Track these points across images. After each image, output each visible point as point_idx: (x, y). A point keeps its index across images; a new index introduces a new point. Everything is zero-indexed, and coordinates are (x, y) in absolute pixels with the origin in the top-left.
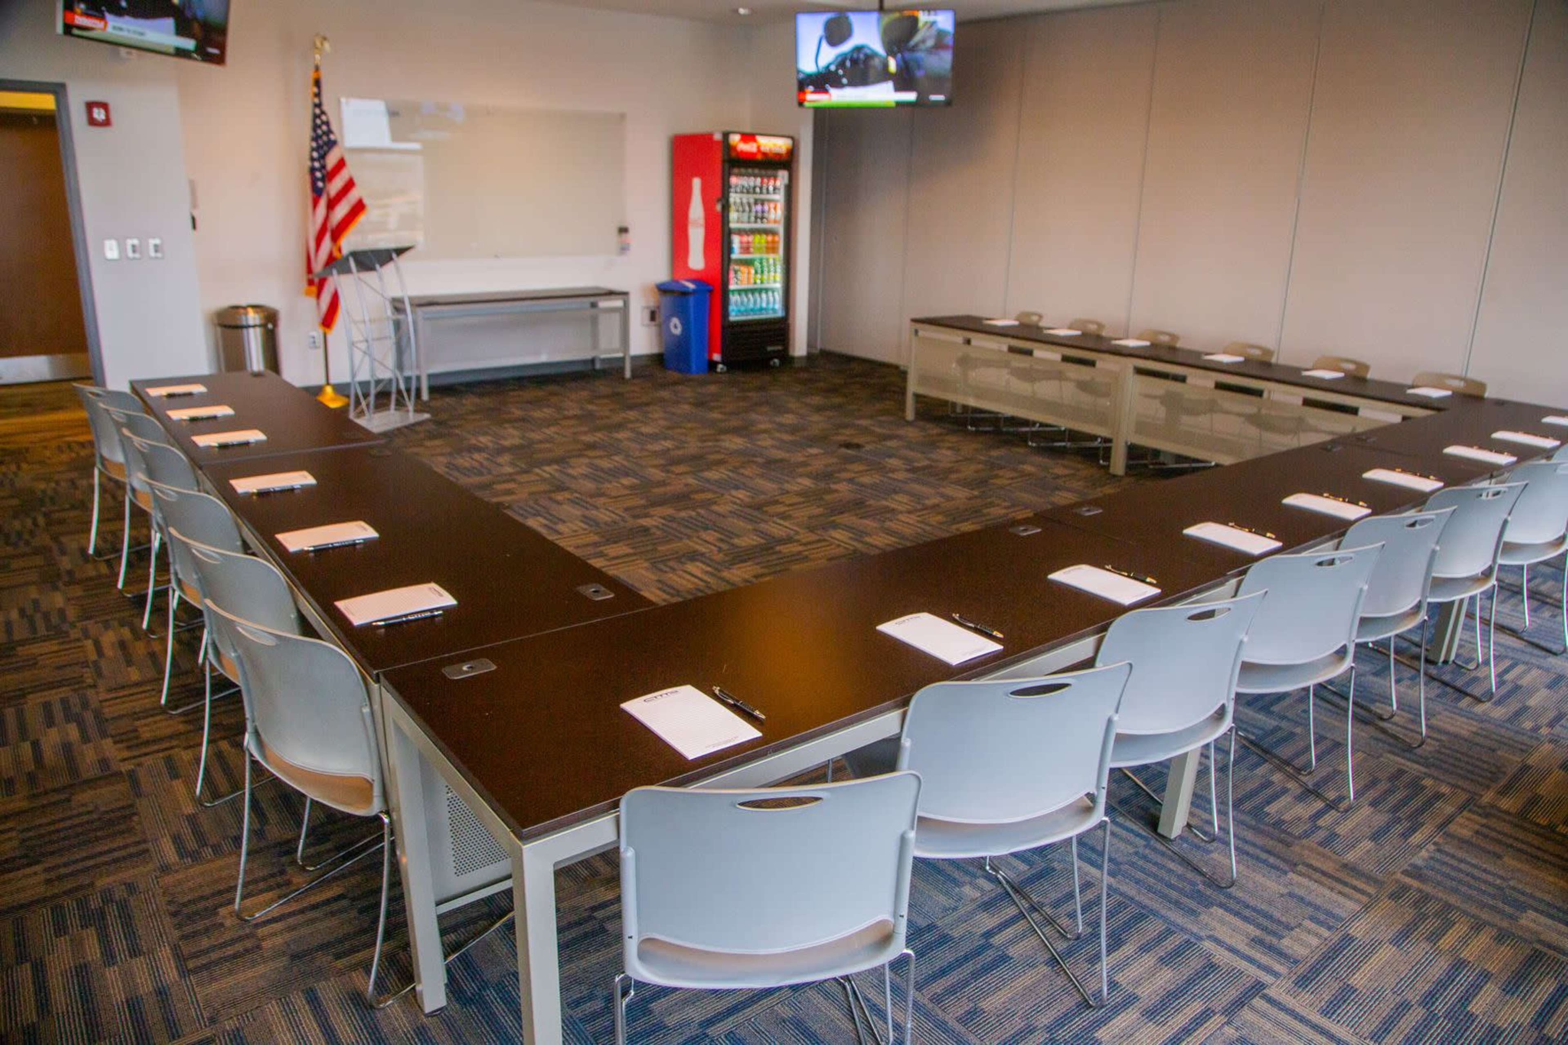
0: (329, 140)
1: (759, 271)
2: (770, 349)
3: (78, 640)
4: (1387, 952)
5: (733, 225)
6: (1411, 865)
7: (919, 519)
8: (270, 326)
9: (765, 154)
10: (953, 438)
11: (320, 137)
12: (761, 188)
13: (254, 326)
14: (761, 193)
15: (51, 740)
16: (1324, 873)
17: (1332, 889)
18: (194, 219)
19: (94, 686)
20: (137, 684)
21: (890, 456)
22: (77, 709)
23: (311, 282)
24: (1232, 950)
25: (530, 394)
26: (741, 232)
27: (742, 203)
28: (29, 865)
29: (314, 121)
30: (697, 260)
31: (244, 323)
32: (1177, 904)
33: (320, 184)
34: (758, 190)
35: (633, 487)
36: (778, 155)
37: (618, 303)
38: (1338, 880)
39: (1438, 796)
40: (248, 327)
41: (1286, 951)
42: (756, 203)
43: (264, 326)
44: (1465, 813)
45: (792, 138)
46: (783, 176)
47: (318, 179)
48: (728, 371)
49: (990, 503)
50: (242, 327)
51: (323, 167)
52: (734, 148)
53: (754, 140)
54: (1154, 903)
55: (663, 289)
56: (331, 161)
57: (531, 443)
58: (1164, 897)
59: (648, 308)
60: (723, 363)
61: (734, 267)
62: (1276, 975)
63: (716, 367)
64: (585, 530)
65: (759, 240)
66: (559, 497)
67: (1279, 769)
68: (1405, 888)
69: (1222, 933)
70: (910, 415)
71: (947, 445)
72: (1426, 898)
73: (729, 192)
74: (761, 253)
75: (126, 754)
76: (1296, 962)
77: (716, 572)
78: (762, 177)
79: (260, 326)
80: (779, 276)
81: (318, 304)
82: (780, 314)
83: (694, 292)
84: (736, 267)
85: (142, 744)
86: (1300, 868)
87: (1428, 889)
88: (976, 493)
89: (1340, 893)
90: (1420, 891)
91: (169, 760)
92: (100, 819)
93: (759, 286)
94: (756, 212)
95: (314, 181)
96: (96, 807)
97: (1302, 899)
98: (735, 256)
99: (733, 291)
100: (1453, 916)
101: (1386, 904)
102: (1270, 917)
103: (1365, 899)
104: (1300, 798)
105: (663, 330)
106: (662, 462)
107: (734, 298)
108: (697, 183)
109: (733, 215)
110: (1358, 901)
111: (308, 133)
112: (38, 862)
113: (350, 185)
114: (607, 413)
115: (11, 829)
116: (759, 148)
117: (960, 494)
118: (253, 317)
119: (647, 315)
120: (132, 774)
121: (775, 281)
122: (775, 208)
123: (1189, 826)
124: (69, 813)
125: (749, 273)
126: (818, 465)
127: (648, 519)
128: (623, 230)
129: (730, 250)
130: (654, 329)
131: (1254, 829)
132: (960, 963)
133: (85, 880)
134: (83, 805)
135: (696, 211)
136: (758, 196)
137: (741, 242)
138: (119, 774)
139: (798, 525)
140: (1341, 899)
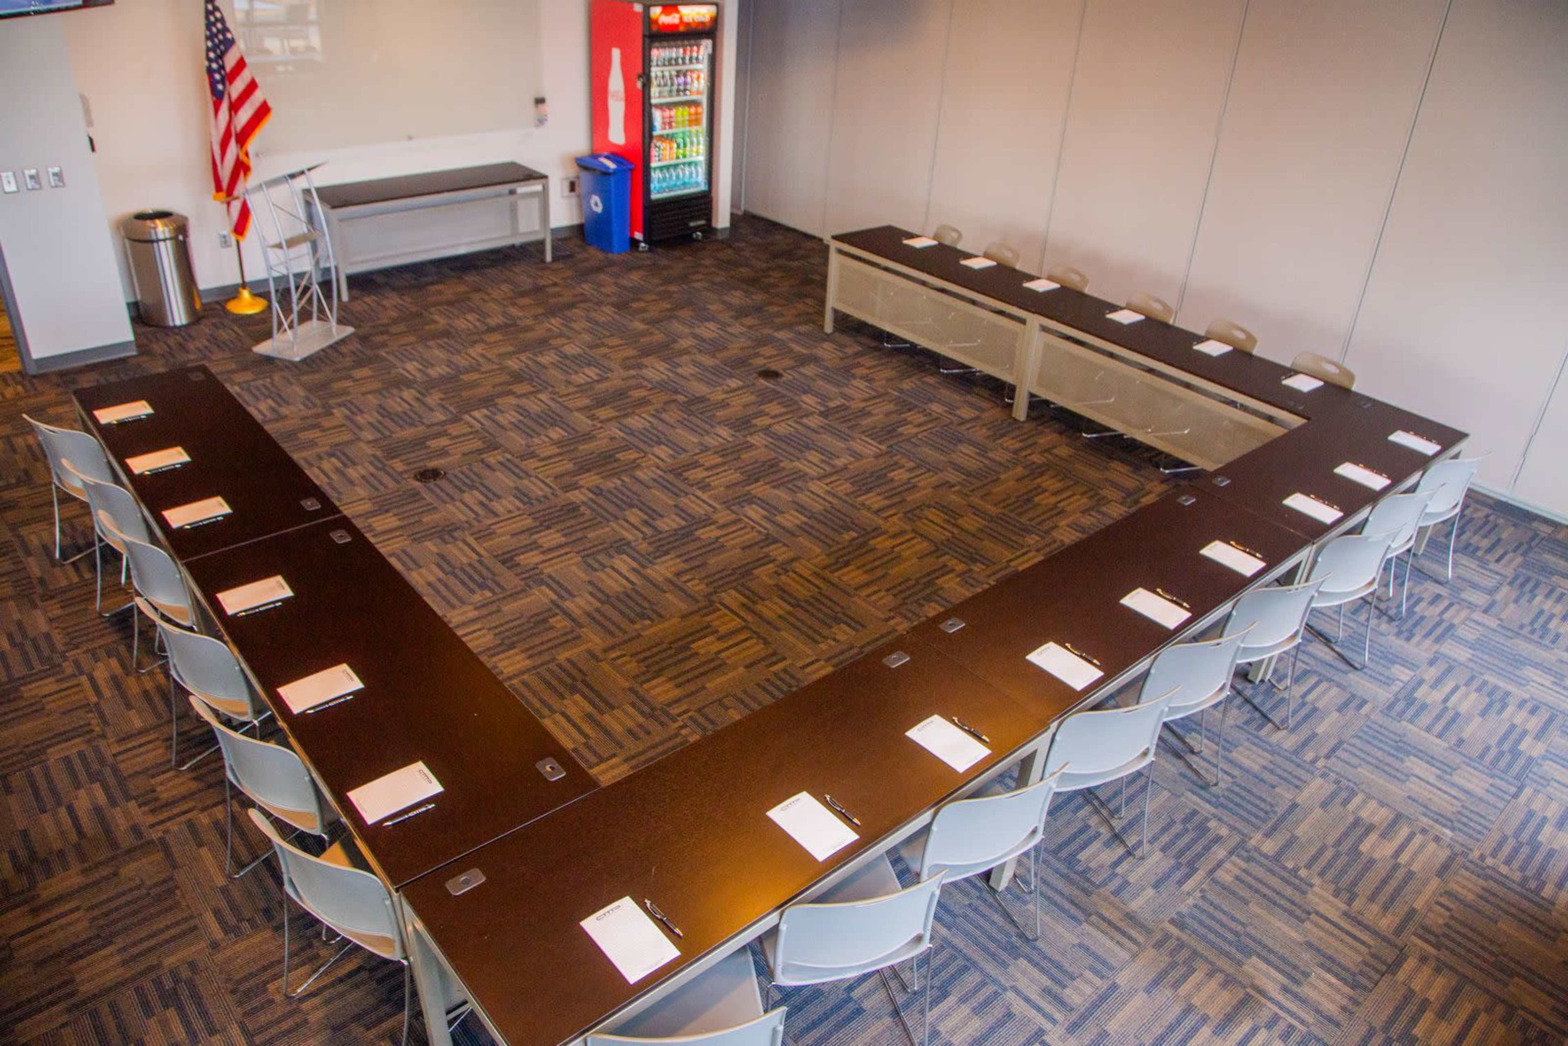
0: (226, 39)
1: (682, 145)
2: (692, 224)
3: (74, 676)
4: (1139, 1000)
5: (654, 101)
6: (1178, 913)
7: (827, 488)
8: (181, 238)
9: (688, 24)
10: (868, 361)
11: (216, 36)
12: (683, 59)
13: (165, 240)
14: (684, 63)
15: (83, 802)
16: (1110, 923)
17: (1112, 939)
18: (91, 141)
19: (104, 736)
20: (141, 733)
21: (805, 392)
22: (96, 766)
23: (219, 188)
24: (1027, 1000)
25: (450, 289)
26: (660, 106)
27: (663, 77)
28: (104, 946)
29: (207, 18)
30: (617, 135)
31: (154, 237)
32: (993, 956)
33: (220, 87)
34: (680, 61)
35: (558, 443)
36: (703, 23)
37: (537, 187)
38: (1118, 929)
39: (1218, 839)
40: (158, 241)
41: (1066, 999)
42: (678, 75)
43: (174, 238)
44: (1234, 858)
45: (717, 5)
46: (706, 46)
47: (218, 82)
48: (650, 250)
49: (896, 463)
50: (152, 242)
51: (222, 67)
52: (656, 21)
53: (678, 11)
54: (976, 955)
55: (582, 164)
56: (230, 61)
57: (459, 371)
58: (985, 949)
59: (566, 179)
60: (645, 241)
61: (654, 141)
62: (1054, 1021)
63: (638, 247)
64: (519, 509)
65: (681, 114)
66: (492, 459)
67: (1097, 811)
68: (1167, 937)
69: (1023, 984)
70: (829, 327)
71: (863, 371)
72: (1182, 945)
73: (650, 66)
74: (684, 126)
75: (152, 819)
76: (1072, 1009)
77: (640, 569)
78: (684, 47)
79: (171, 239)
80: (702, 148)
81: (228, 210)
82: (703, 187)
83: (615, 172)
84: (658, 144)
85: (163, 806)
86: (1094, 918)
87: (1184, 937)
88: (883, 447)
89: (1118, 942)
90: (1178, 939)
91: (191, 825)
92: (148, 894)
93: (682, 160)
94: (679, 85)
95: (213, 84)
96: (143, 882)
97: (1087, 949)
98: (657, 132)
99: (655, 169)
100: (1197, 963)
101: (1151, 952)
102: (1059, 967)
103: (1135, 948)
104: (1107, 844)
105: (583, 203)
106: (587, 402)
107: (655, 175)
108: (616, 54)
109: (654, 91)
110: (1129, 950)
111: (202, 31)
112: (111, 943)
113: (252, 87)
114: (529, 322)
115: (78, 908)
116: (681, 19)
117: (869, 448)
118: (161, 229)
119: (566, 185)
120: (162, 840)
121: (698, 154)
122: (698, 78)
123: (1015, 876)
124: (120, 889)
125: (671, 148)
126: (738, 405)
127: (576, 492)
128: (540, 101)
129: (651, 127)
130: (574, 201)
131: (1065, 877)
132: (825, 1017)
133: (152, 960)
134: (130, 879)
135: (616, 82)
136: (678, 68)
137: (663, 118)
138: (152, 842)
139: (716, 498)
140: (1117, 949)
